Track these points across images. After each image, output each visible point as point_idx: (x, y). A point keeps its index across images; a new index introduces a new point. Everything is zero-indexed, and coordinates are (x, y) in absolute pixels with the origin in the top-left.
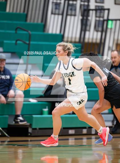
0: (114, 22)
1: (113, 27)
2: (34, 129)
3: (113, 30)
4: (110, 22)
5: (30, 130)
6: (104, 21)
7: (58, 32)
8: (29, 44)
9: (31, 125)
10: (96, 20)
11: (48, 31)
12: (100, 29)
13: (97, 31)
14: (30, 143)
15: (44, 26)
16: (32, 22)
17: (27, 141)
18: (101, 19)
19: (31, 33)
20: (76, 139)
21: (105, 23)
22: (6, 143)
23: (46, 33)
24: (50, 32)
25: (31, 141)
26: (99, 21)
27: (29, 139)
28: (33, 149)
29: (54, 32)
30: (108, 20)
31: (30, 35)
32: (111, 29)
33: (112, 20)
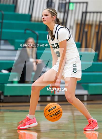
0: (75, 4)
1: (74, 8)
2: (6, 96)
3: (74, 12)
4: (71, 5)
5: (2, 97)
6: (66, 3)
7: (27, 13)
8: (2, 23)
9: (3, 93)
10: (59, 3)
11: (18, 11)
12: (63, 10)
13: (60, 12)
14: (2, 108)
15: (15, 7)
16: (5, 3)
18: (64, 2)
19: (4, 12)
20: (41, 105)
21: (67, 5)
23: (16, 13)
24: (20, 12)
25: (3, 106)
26: (62, 3)
27: (1, 104)
28: (5, 113)
29: (24, 13)
30: (69, 3)
31: (3, 15)
32: (72, 10)
33: (73, 3)
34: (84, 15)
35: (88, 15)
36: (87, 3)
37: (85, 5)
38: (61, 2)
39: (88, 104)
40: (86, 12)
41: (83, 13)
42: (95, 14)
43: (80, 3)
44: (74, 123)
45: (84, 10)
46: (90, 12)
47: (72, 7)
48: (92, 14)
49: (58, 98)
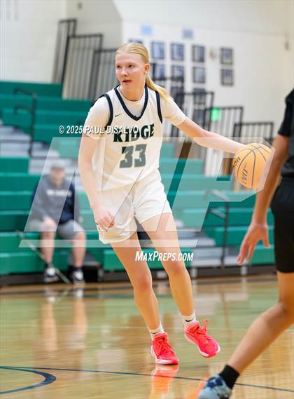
0: (221, 112)
1: (220, 118)
2: (107, 272)
3: (219, 124)
4: (215, 113)
5: (101, 273)
6: (205, 110)
9: (102, 266)
10: (195, 110)
14: (101, 293)
17: (96, 289)
18: (202, 107)
21: (208, 113)
22: (66, 293)
25: (103, 289)
26: (199, 110)
27: (99, 286)
30: (211, 109)
32: (216, 122)
33: (218, 109)
34: (238, 128)
35: (244, 128)
36: (241, 108)
37: (238, 112)
38: (197, 108)
39: (249, 281)
40: (241, 124)
41: (235, 125)
42: (257, 127)
43: (230, 108)
44: (226, 314)
45: (237, 121)
46: (248, 124)
47: (216, 115)
48: (251, 127)
49: (198, 273)
